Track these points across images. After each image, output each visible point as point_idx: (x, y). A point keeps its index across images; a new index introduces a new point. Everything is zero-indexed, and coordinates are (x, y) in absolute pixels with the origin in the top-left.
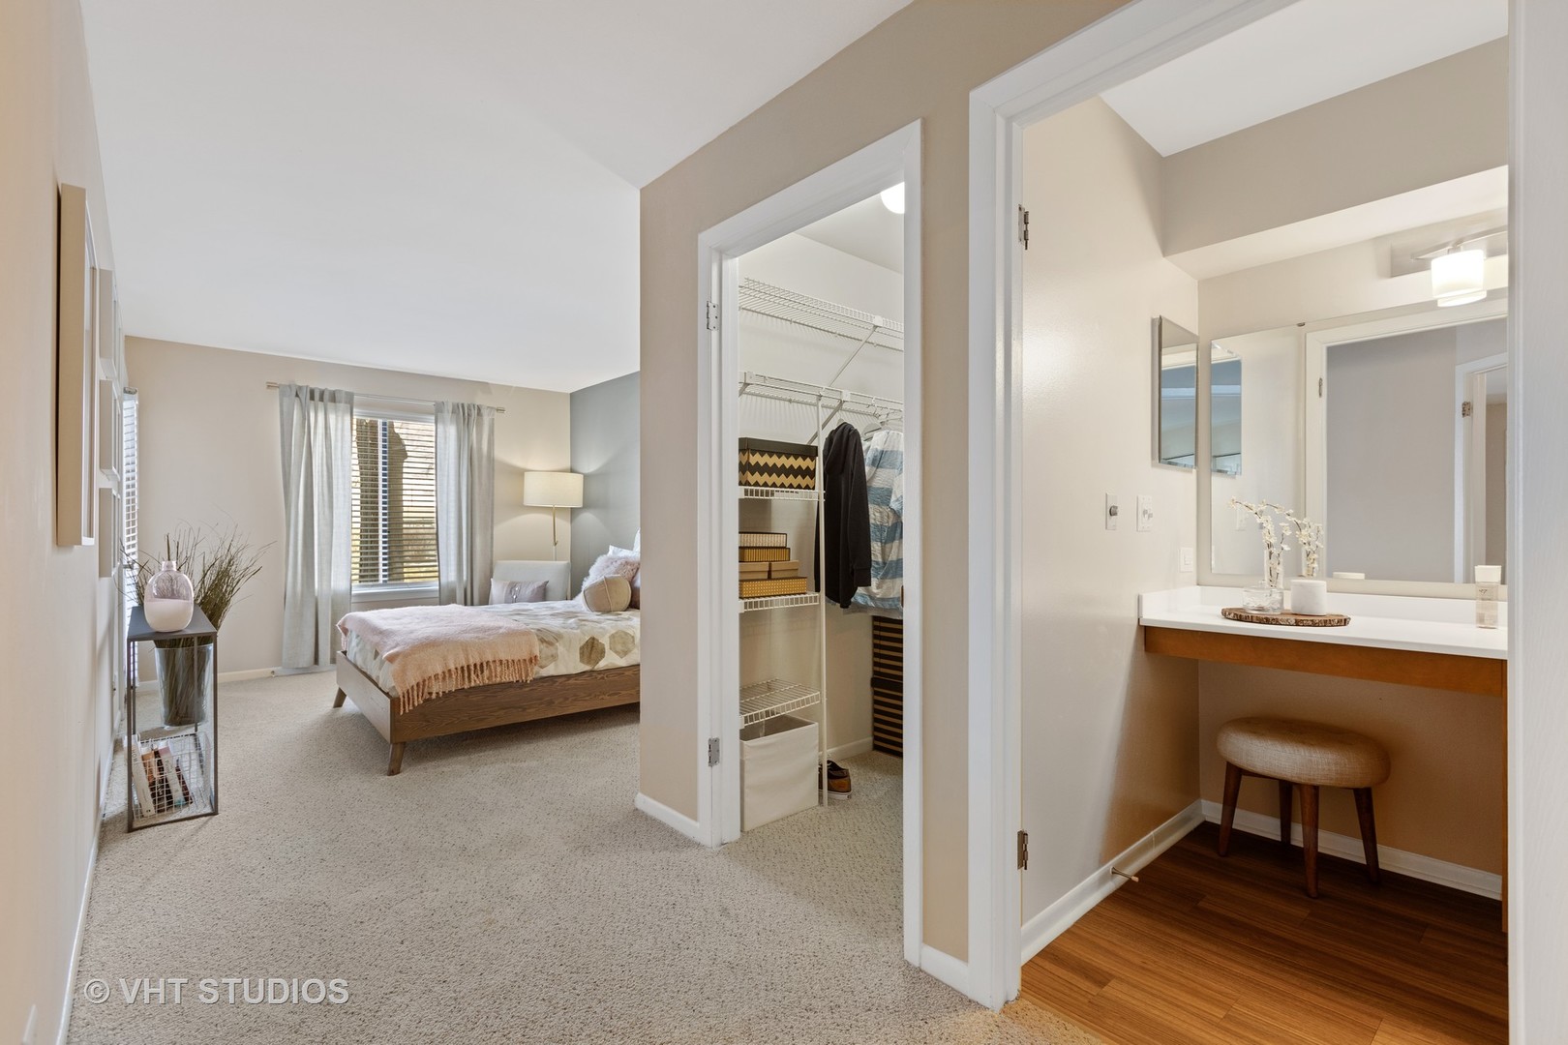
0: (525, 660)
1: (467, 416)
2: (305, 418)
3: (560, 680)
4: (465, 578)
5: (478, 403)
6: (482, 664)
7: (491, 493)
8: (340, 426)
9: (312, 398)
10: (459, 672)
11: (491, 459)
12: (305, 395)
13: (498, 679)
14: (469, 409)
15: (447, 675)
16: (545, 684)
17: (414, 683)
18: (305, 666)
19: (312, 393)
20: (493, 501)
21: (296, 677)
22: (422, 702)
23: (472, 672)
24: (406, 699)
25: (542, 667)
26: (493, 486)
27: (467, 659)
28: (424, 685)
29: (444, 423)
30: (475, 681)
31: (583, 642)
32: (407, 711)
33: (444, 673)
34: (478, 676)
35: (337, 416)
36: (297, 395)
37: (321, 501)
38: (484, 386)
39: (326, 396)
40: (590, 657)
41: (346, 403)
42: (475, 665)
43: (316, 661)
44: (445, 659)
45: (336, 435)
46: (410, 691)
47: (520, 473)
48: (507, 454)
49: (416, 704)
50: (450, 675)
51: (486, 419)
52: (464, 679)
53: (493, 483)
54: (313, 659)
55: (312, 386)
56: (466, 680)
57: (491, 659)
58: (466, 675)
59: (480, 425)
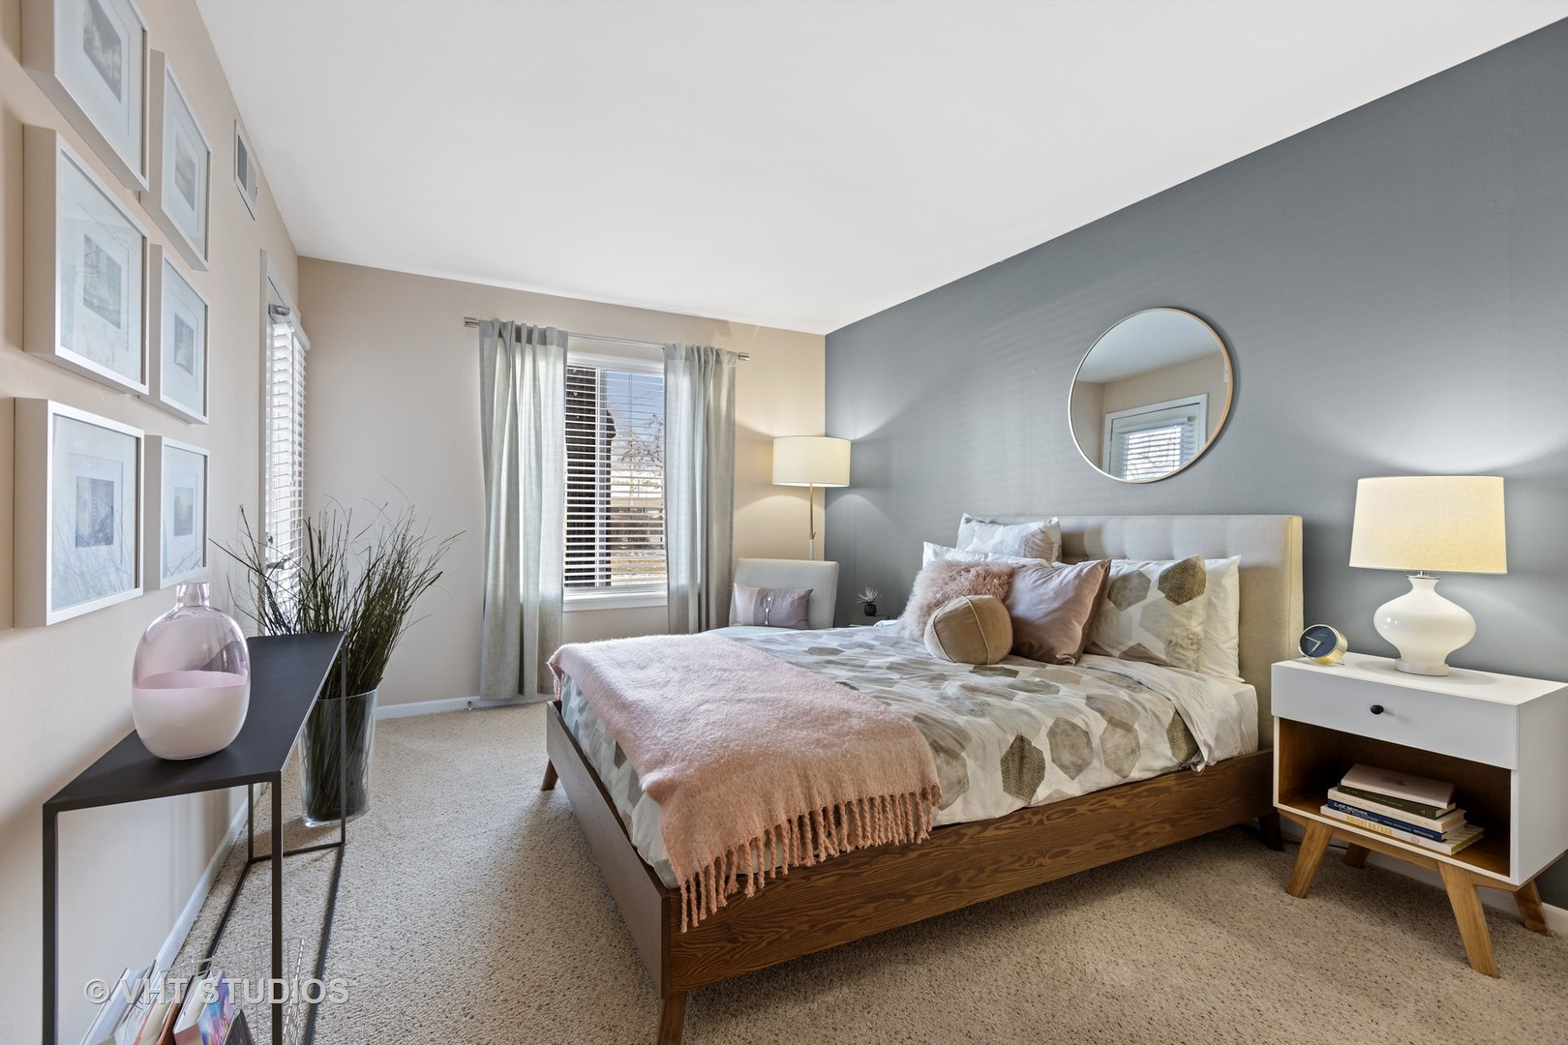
0: (912, 794)
1: (704, 362)
2: (510, 366)
3: (970, 831)
4: (699, 581)
5: (716, 346)
6: (837, 808)
7: (730, 468)
8: (551, 376)
9: (518, 339)
10: (796, 829)
11: (731, 422)
12: (510, 335)
13: (869, 842)
14: (706, 355)
15: (774, 838)
16: (946, 842)
17: (709, 860)
18: (507, 696)
19: (518, 330)
20: (732, 477)
21: (494, 713)
22: (725, 903)
23: (822, 832)
24: (693, 895)
25: (942, 808)
26: (733, 460)
27: (809, 799)
28: (729, 864)
29: (675, 372)
30: (828, 847)
31: (1005, 748)
32: (696, 924)
33: (767, 833)
34: (829, 835)
35: (547, 363)
36: (500, 335)
37: (527, 477)
38: (722, 326)
39: (535, 336)
40: (1020, 779)
41: (558, 346)
42: (825, 811)
43: (521, 689)
44: (768, 799)
45: (546, 389)
46: (702, 879)
47: (768, 442)
48: (750, 417)
49: (715, 910)
50: (779, 836)
51: (726, 368)
52: (803, 844)
53: (733, 454)
54: (517, 688)
55: (518, 323)
56: (810, 846)
57: (853, 797)
58: (809, 835)
59: (718, 376)
